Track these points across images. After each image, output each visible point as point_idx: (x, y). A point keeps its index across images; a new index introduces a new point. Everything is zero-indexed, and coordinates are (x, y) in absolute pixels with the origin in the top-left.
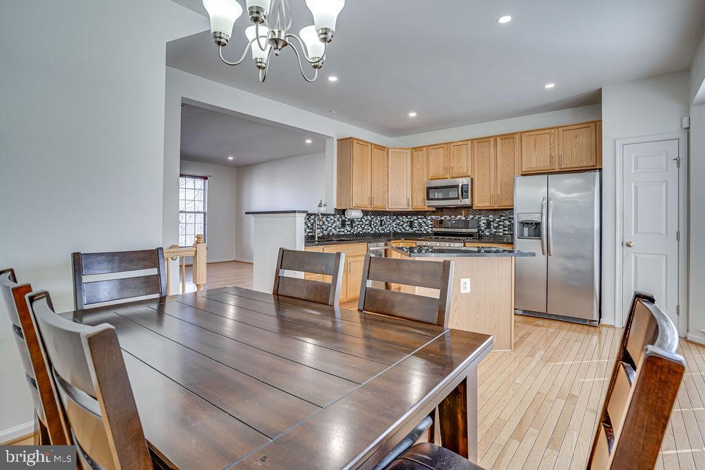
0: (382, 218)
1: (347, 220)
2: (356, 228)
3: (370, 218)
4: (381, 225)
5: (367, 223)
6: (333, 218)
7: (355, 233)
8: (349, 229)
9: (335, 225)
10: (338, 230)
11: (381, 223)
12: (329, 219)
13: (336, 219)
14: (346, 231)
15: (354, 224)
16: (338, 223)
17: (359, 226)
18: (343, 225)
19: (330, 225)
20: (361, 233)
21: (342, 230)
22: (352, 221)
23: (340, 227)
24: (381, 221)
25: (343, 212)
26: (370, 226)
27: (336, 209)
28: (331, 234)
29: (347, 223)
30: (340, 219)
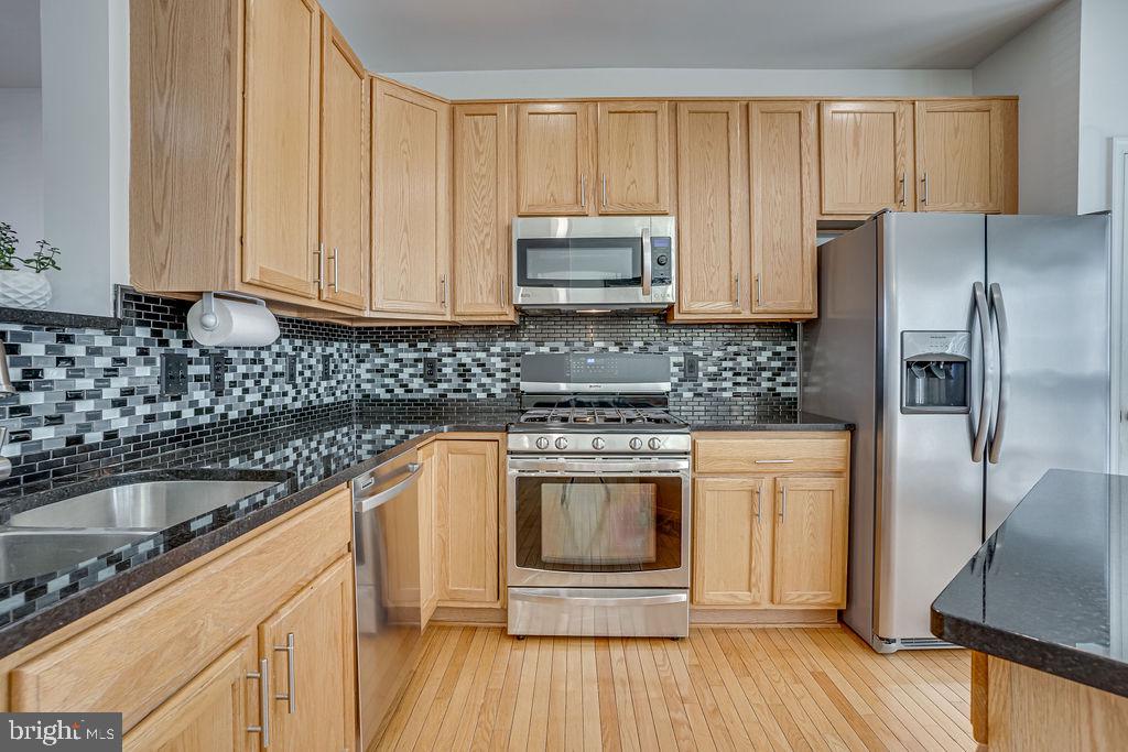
0: (329, 350)
1: (193, 353)
2: (237, 392)
3: (288, 349)
4: (326, 376)
5: (279, 368)
6: (102, 340)
7: (233, 415)
8: (201, 397)
9: (119, 383)
10: (143, 410)
11: (326, 367)
12: (76, 351)
13: (128, 352)
14: (188, 413)
15: (229, 377)
16: (145, 374)
17: (249, 383)
18: (174, 378)
19: (85, 384)
20: (258, 411)
21: (169, 407)
22: (220, 360)
23: (155, 390)
24: (326, 359)
25: (169, 313)
26: (292, 377)
27: (130, 298)
28: (94, 437)
29: (192, 370)
30: (156, 352)
